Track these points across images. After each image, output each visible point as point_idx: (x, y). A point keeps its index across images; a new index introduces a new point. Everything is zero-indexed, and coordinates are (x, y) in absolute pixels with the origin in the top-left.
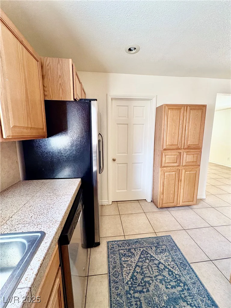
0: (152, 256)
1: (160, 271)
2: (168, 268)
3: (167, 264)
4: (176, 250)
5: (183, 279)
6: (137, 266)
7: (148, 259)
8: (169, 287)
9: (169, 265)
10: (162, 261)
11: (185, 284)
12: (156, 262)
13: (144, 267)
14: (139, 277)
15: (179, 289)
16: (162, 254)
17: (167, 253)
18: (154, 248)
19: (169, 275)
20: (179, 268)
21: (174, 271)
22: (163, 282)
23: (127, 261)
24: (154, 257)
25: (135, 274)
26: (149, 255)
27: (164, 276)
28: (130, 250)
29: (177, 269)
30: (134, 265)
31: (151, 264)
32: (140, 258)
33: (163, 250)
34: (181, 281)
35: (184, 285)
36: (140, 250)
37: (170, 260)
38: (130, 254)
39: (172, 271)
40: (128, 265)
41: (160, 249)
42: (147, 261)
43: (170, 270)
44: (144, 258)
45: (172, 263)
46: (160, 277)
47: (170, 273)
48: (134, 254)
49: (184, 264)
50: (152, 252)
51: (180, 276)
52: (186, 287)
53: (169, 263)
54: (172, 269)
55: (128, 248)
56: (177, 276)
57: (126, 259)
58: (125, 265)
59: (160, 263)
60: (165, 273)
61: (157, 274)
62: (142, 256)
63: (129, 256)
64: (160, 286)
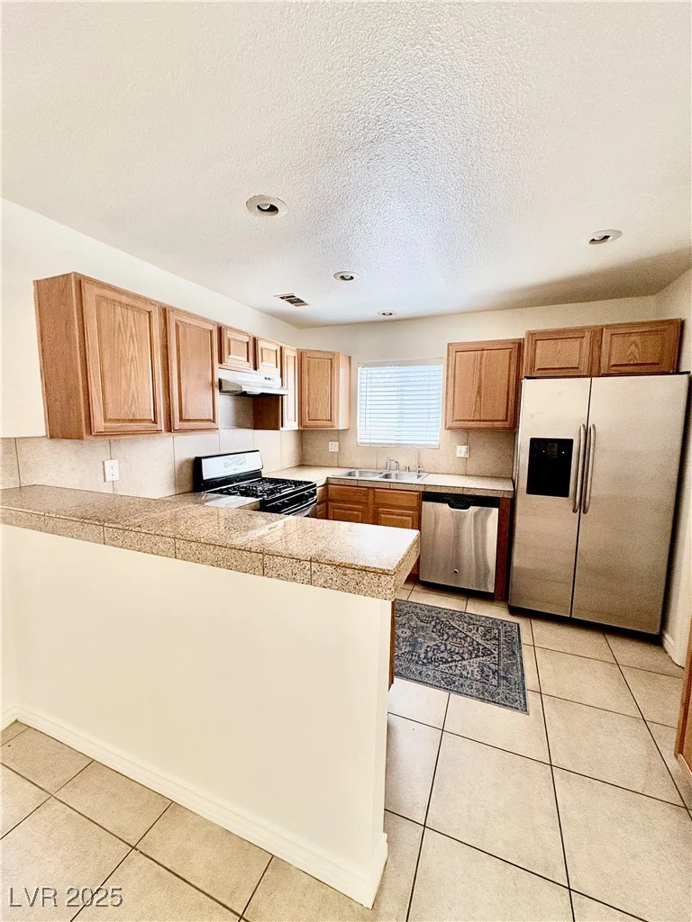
0: (477, 656)
1: (451, 653)
2: (451, 662)
3: (459, 665)
4: (483, 695)
5: (431, 667)
6: (467, 636)
7: (473, 650)
8: (429, 649)
9: (456, 666)
10: (464, 662)
11: (424, 664)
12: (466, 656)
13: (463, 641)
14: (451, 632)
15: (422, 656)
16: (478, 669)
17: (478, 677)
18: (494, 668)
19: (442, 658)
20: (447, 673)
21: (445, 665)
22: (435, 647)
23: (477, 630)
24: (475, 658)
25: (456, 630)
26: (480, 654)
27: (442, 652)
28: (498, 640)
29: (447, 671)
30: (468, 633)
31: (466, 650)
32: (478, 643)
33: (486, 676)
34: (429, 663)
36: (494, 650)
37: (465, 673)
38: (488, 637)
39: (445, 663)
40: (471, 629)
41: (490, 674)
42: (471, 648)
43: (448, 662)
44: (476, 647)
45: (458, 672)
46: (443, 648)
47: (444, 660)
48: (488, 640)
49: (449, 684)
50: (486, 661)
51: (436, 666)
52: (420, 663)
53: (458, 668)
54: (449, 665)
55: (502, 640)
56: (437, 664)
57: (480, 630)
58: (471, 627)
59: (463, 659)
60: (445, 655)
61: (448, 647)
62: (481, 647)
63: (485, 635)
64: (434, 643)
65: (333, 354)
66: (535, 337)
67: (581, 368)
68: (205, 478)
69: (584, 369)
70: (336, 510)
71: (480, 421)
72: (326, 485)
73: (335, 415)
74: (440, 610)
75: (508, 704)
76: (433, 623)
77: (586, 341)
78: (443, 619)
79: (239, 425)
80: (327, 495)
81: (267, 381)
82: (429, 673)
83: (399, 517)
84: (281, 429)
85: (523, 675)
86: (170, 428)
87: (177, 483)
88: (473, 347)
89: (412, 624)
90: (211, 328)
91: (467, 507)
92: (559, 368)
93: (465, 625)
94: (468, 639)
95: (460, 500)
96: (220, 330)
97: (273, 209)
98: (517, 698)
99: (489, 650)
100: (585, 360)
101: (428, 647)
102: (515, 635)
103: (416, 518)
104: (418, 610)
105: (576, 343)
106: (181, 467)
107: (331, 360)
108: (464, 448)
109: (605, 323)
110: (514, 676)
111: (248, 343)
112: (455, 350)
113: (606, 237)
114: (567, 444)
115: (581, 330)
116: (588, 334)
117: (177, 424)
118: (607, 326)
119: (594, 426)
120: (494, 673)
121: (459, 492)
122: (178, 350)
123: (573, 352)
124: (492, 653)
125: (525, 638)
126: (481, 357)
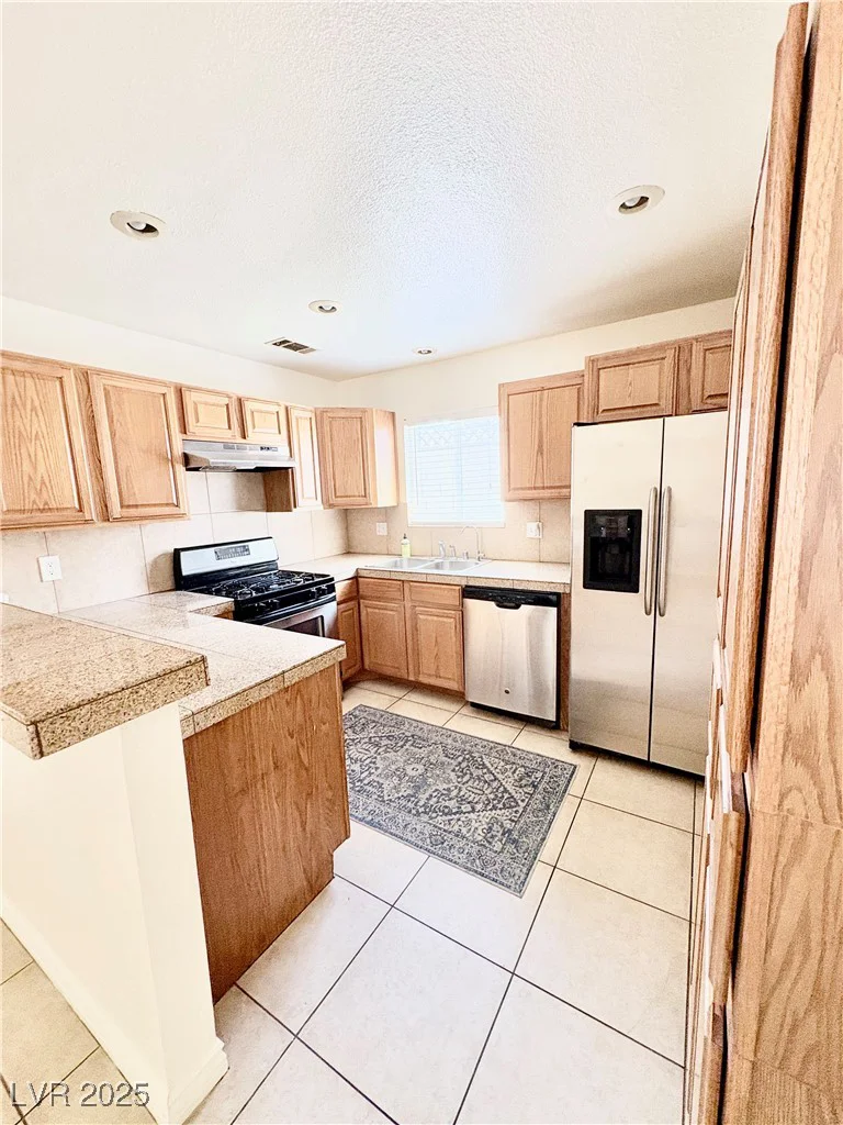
0: (495, 808)
1: (462, 800)
2: (455, 814)
3: (463, 819)
4: (472, 863)
5: (425, 818)
6: (496, 779)
7: (494, 800)
8: (434, 794)
9: (459, 820)
10: (472, 816)
11: (418, 814)
12: (478, 807)
13: (486, 785)
14: (476, 773)
15: (421, 803)
16: (486, 826)
17: (480, 838)
18: (508, 826)
19: (446, 807)
20: (440, 829)
21: (444, 818)
22: (445, 792)
23: (514, 772)
24: (491, 810)
25: (485, 770)
26: (500, 806)
27: (450, 799)
28: (535, 787)
29: (442, 826)
30: (500, 776)
31: (484, 798)
32: (506, 791)
33: (493, 837)
34: (425, 812)
35: (418, 811)
36: (523, 801)
37: (464, 831)
38: (524, 782)
39: (446, 815)
40: (506, 770)
41: (499, 834)
42: (492, 796)
43: (450, 813)
44: (500, 795)
45: (456, 828)
46: (454, 793)
47: (446, 810)
48: (521, 787)
49: (436, 846)
50: (503, 815)
51: (431, 818)
52: (414, 812)
53: (460, 823)
54: (450, 817)
55: (540, 787)
56: (434, 815)
57: (517, 772)
58: (508, 767)
59: (473, 810)
60: (452, 804)
61: (462, 793)
62: (506, 796)
63: (521, 780)
64: (446, 786)
65: (364, 411)
66: (597, 365)
67: (663, 403)
68: (184, 574)
69: (666, 404)
70: (369, 610)
71: (543, 488)
72: (356, 579)
73: (370, 491)
74: (478, 741)
75: (500, 879)
76: (460, 759)
77: (669, 363)
78: (476, 755)
79: (242, 508)
80: (358, 591)
81: (265, 452)
82: (418, 827)
83: (441, 619)
84: (294, 510)
85: (543, 839)
86: (106, 516)
87: (151, 582)
88: (529, 387)
89: (433, 759)
90: (164, 390)
91: (517, 607)
92: (633, 407)
93: (502, 764)
94: (495, 784)
95: (508, 598)
96: (180, 392)
97: (149, 229)
98: (517, 871)
99: (515, 800)
100: (668, 392)
101: (436, 790)
102: (563, 782)
103: (459, 621)
104: (450, 741)
105: (654, 368)
106: (155, 562)
107: (360, 418)
108: (534, 525)
109: (694, 334)
110: (529, 842)
111: (227, 405)
112: (508, 392)
113: (644, 200)
114: (634, 517)
115: (662, 347)
116: (670, 354)
117: (116, 510)
118: (696, 339)
119: (670, 490)
120: (503, 834)
121: (508, 585)
122: (111, 422)
123: (651, 383)
124: (517, 805)
125: (576, 787)
126: (541, 400)
